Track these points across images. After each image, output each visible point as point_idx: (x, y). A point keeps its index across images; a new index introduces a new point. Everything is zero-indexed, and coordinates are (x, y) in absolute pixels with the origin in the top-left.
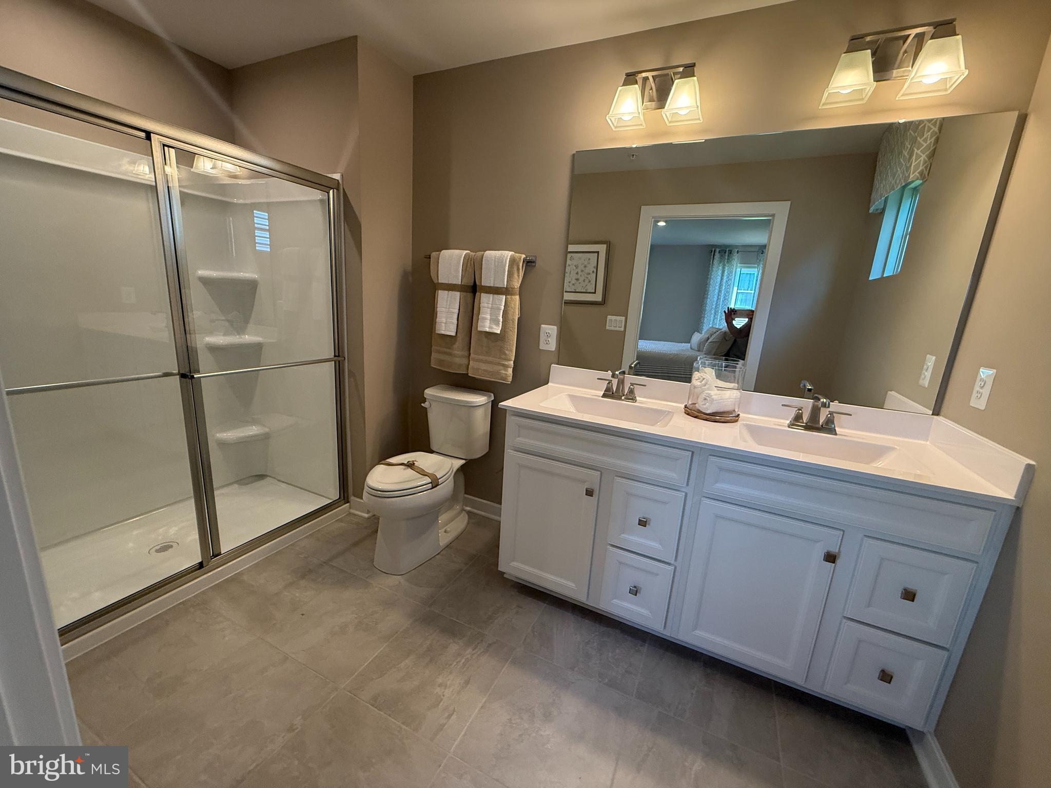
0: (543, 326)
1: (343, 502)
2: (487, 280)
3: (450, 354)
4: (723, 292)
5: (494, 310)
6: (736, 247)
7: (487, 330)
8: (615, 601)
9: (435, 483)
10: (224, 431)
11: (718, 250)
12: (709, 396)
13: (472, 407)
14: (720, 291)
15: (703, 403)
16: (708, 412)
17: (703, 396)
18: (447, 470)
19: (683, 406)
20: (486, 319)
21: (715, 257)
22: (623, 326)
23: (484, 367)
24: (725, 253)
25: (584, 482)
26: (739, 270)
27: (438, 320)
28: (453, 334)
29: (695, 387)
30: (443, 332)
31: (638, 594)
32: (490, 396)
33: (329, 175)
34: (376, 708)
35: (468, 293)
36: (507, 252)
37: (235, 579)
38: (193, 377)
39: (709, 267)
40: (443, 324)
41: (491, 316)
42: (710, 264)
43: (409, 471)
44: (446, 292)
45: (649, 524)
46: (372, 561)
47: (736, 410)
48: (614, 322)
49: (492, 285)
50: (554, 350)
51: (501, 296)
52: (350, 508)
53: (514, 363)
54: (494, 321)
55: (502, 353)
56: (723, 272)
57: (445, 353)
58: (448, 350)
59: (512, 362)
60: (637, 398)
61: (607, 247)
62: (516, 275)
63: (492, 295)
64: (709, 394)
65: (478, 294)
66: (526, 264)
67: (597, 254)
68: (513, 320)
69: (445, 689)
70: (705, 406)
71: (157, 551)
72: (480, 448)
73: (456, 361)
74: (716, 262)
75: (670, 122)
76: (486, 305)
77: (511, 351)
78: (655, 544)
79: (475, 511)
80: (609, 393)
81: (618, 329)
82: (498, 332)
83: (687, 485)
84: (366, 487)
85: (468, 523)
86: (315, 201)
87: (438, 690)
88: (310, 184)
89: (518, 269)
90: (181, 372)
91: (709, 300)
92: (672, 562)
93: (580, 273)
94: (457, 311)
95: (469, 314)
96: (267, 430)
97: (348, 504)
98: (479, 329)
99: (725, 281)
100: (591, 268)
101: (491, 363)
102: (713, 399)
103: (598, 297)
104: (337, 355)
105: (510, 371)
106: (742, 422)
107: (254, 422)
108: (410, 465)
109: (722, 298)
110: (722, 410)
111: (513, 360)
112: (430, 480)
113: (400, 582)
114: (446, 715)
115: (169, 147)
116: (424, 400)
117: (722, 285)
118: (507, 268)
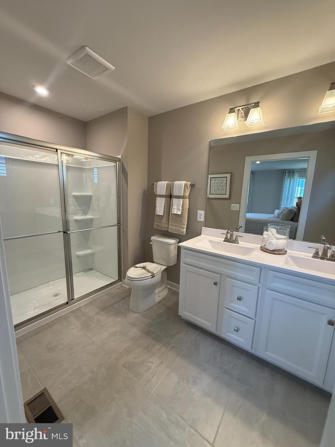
0: (198, 211)
1: (120, 281)
2: (175, 193)
3: (161, 223)
4: (291, 190)
5: (178, 205)
6: (297, 170)
7: (176, 213)
8: (228, 334)
9: (153, 276)
10: (79, 251)
11: (287, 171)
12: (271, 242)
13: (169, 244)
14: (289, 190)
15: (269, 245)
16: (271, 249)
17: (268, 242)
18: (159, 270)
19: (260, 246)
20: (175, 208)
21: (286, 175)
22: (239, 209)
23: (174, 228)
24: (291, 172)
25: (213, 279)
26: (298, 180)
27: (156, 209)
28: (162, 215)
29: (265, 238)
30: (158, 214)
31: (238, 331)
32: (177, 240)
33: (117, 157)
34: (125, 368)
35: (168, 198)
36: (184, 181)
37: (78, 309)
38: (67, 233)
39: (283, 179)
40: (158, 211)
41: (177, 207)
42: (283, 178)
43: (144, 270)
44: (160, 198)
45: (242, 300)
46: (129, 306)
47: (285, 249)
48: (234, 207)
49: (177, 195)
50: (203, 221)
51: (181, 199)
52: (122, 284)
53: (187, 226)
54: (178, 209)
55: (182, 223)
56: (290, 181)
57: (159, 222)
58: (161, 221)
59: (186, 226)
60: (239, 242)
61: (231, 174)
62: (187, 191)
63: (177, 199)
64: (271, 241)
65: (172, 198)
66: (191, 186)
67: (226, 178)
68: (186, 209)
69: (152, 364)
70: (269, 247)
71: (54, 296)
72: (173, 262)
73: (163, 225)
74: (286, 177)
75: (250, 126)
76: (175, 203)
77: (185, 221)
78: (245, 309)
79: (172, 288)
80: (226, 240)
81: (236, 209)
82: (180, 214)
83: (259, 283)
84: (126, 276)
85: (168, 293)
86: (112, 166)
87: (150, 364)
88: (110, 160)
89: (188, 188)
90: (64, 231)
91: (283, 194)
92: (253, 318)
93: (219, 186)
94: (164, 205)
95: (169, 207)
96: (93, 251)
97: (121, 282)
98: (172, 213)
99: (291, 185)
100: (224, 184)
101: (177, 226)
102: (273, 244)
103: (227, 196)
104: (118, 223)
105: (185, 230)
106: (288, 254)
107: (89, 248)
108: (144, 268)
109: (290, 193)
110: (277, 249)
111: (186, 225)
112: (151, 275)
113: (138, 316)
114: (152, 375)
115: (63, 153)
116: (151, 241)
117: (290, 187)
118: (183, 188)
